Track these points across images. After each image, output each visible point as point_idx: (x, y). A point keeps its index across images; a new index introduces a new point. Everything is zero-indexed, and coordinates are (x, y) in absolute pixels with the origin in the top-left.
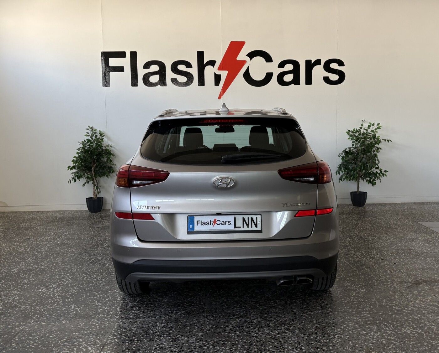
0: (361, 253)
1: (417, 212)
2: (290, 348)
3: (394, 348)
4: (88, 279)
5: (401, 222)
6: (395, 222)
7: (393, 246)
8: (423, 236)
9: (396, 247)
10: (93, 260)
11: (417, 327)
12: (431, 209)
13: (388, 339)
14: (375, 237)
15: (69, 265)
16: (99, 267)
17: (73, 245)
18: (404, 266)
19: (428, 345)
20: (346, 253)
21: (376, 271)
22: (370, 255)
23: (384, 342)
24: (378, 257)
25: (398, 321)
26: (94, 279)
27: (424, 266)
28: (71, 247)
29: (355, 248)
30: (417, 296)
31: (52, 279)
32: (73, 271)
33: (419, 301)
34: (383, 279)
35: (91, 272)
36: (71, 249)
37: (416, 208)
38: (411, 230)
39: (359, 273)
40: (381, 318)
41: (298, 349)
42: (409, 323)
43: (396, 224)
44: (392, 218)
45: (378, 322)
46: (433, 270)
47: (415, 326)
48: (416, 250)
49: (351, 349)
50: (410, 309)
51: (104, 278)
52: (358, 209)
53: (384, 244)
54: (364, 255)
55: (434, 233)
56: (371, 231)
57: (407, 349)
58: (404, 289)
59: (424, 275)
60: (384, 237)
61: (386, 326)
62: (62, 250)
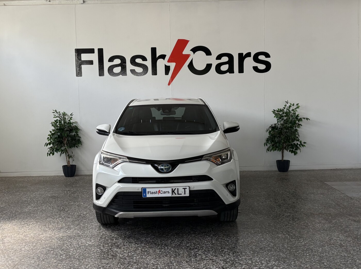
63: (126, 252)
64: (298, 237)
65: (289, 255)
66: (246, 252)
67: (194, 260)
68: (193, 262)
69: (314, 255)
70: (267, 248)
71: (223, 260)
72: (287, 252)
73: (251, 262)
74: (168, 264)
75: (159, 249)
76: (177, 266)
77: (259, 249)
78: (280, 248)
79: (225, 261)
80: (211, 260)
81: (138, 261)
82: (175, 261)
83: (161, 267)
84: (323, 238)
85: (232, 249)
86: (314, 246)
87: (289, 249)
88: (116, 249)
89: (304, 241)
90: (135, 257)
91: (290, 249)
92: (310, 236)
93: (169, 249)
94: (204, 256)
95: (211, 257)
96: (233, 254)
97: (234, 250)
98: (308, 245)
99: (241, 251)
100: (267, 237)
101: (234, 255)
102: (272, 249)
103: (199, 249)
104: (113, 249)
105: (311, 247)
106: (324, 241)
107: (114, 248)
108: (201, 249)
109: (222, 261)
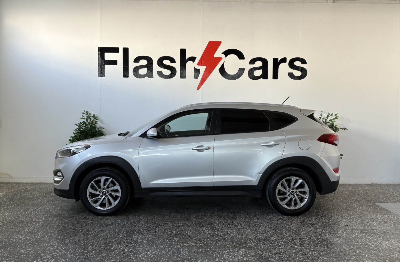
0: (328, 232)
1: (371, 193)
4: (80, 251)
5: (359, 202)
6: (353, 202)
7: (356, 226)
8: (382, 217)
10: (85, 231)
12: (383, 190)
14: (338, 216)
15: (63, 236)
16: (90, 239)
17: (67, 216)
20: (314, 231)
21: (346, 251)
22: (337, 234)
24: (345, 236)
26: (85, 250)
28: (65, 218)
29: (321, 226)
31: (46, 250)
32: (67, 242)
35: (82, 244)
36: (66, 220)
37: (369, 189)
38: (369, 210)
39: (330, 252)
44: (350, 198)
48: (379, 230)
51: (95, 250)
54: (332, 234)
55: (391, 214)
56: (333, 210)
59: (392, 256)
62: (57, 220)
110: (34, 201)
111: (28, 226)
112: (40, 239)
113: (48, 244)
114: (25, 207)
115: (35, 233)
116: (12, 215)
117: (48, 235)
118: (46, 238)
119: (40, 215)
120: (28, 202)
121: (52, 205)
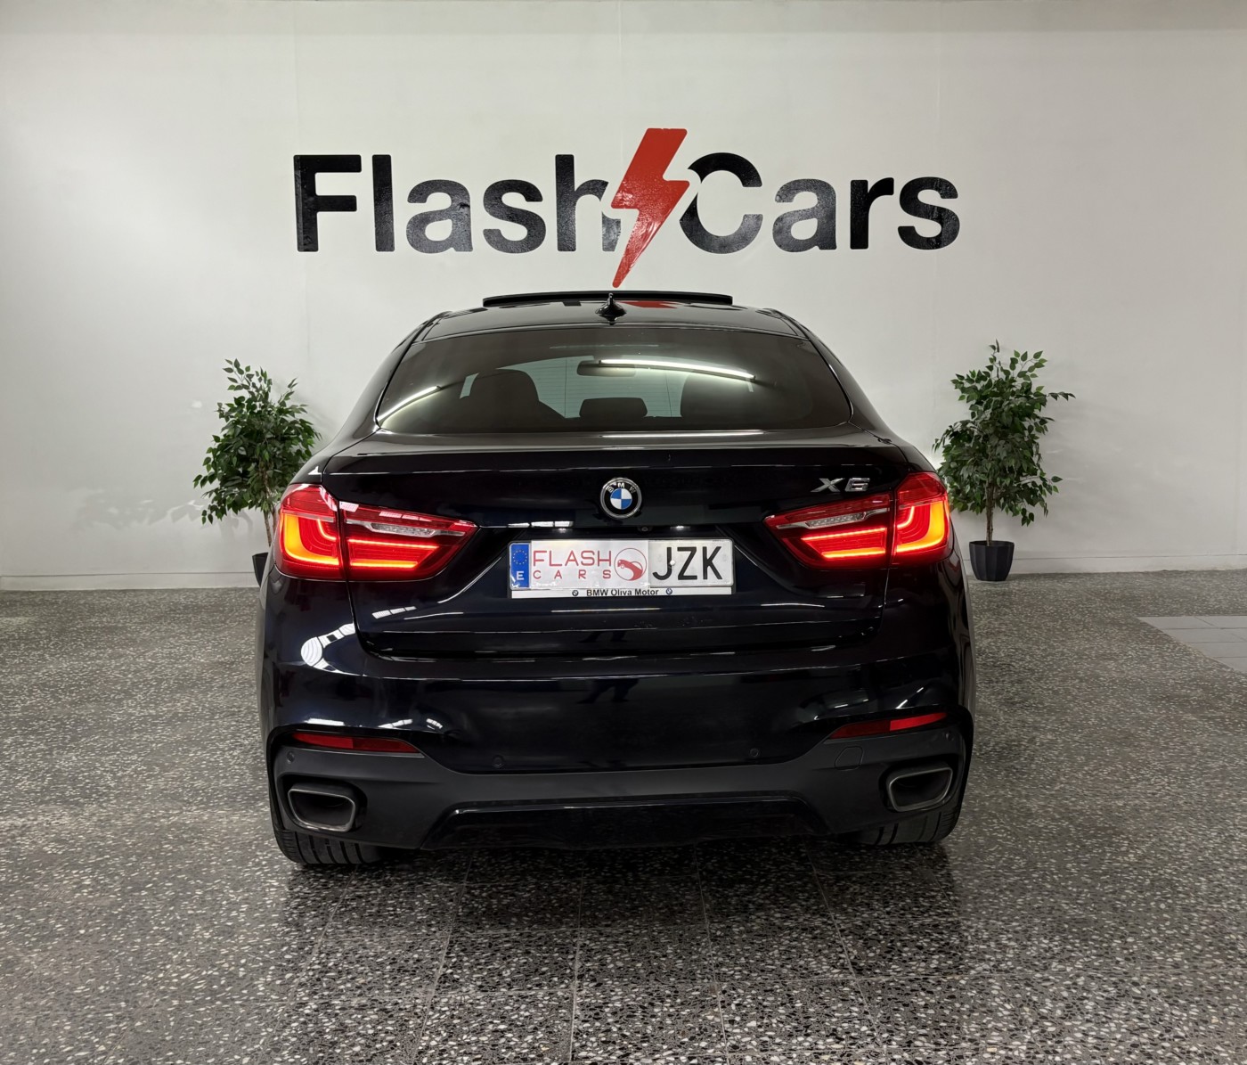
1: (1144, 594)
2: (774, 850)
3: (1000, 851)
6: (1078, 617)
7: (1056, 670)
8: (1141, 649)
9: (1063, 671)
11: (1063, 818)
13: (992, 837)
14: (1016, 649)
18: (1071, 710)
19: (1074, 846)
23: (980, 841)
25: (1022, 808)
27: (1120, 711)
30: (1081, 766)
33: (1083, 774)
34: (1011, 736)
37: (1145, 585)
38: (1113, 635)
40: (987, 804)
41: (792, 853)
42: (1047, 812)
43: (1080, 621)
45: (976, 810)
46: (1139, 718)
47: (1058, 817)
48: (1113, 677)
49: (906, 852)
50: (1056, 788)
52: (988, 586)
53: (1035, 665)
55: (1169, 642)
57: (1026, 852)
58: (1056, 753)
60: (1039, 649)
61: (995, 817)
63: (481, 893)
64: (1109, 831)
65: (1095, 908)
66: (933, 893)
67: (741, 933)
68: (738, 942)
69: (1188, 911)
70: (1006, 877)
71: (851, 932)
72: (1081, 892)
73: (957, 942)
74: (645, 948)
75: (604, 883)
76: (680, 958)
77: (976, 881)
78: (1054, 879)
79: (858, 933)
80: (804, 930)
81: (529, 936)
82: (670, 937)
83: (620, 964)
84: (1195, 833)
85: (877, 884)
86: (1176, 870)
87: (1086, 883)
88: (441, 881)
89: (1132, 848)
90: (516, 915)
91: (1089, 881)
92: (1150, 828)
93: (643, 881)
94: (778, 915)
95: (805, 920)
96: (886, 904)
97: (885, 885)
98: (1151, 862)
99: (912, 889)
100: (995, 830)
101: (888, 909)
102: (1026, 882)
103: (753, 882)
104: (429, 881)
105: (1165, 872)
106: (1207, 848)
107: (435, 878)
108: (763, 884)
109: (850, 937)
110: (129, 635)
111: (141, 690)
112: (185, 715)
113: (212, 723)
114: (111, 648)
115: (166, 702)
116: (84, 667)
117: (204, 707)
118: (202, 713)
119: (164, 666)
120: (113, 638)
121: (189, 644)
